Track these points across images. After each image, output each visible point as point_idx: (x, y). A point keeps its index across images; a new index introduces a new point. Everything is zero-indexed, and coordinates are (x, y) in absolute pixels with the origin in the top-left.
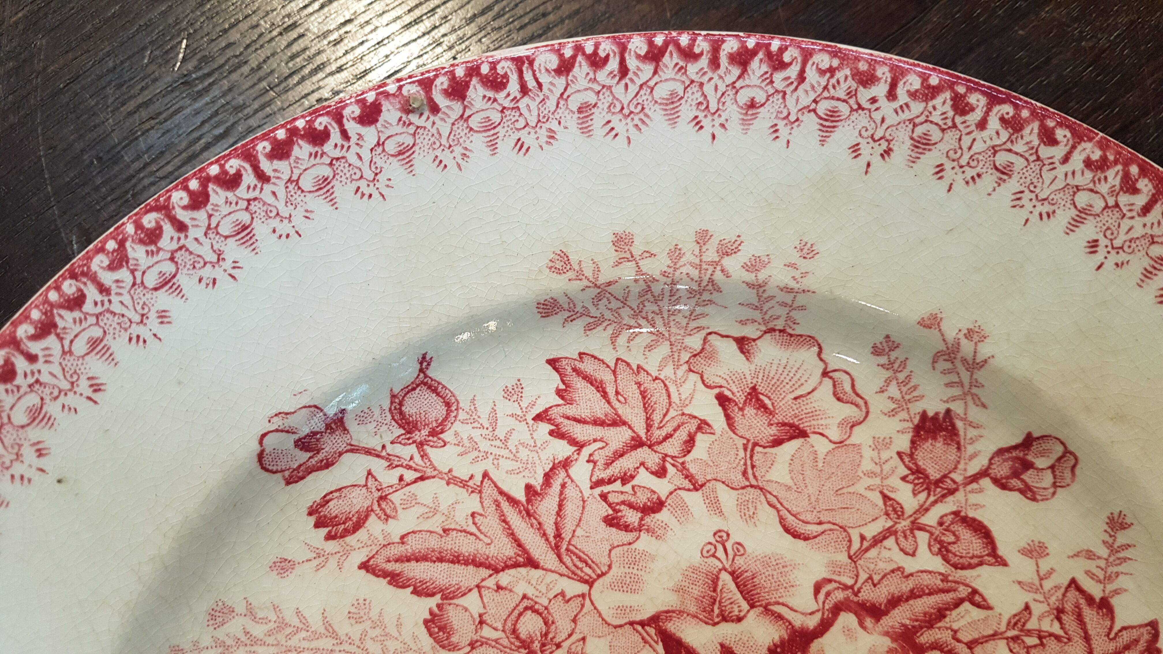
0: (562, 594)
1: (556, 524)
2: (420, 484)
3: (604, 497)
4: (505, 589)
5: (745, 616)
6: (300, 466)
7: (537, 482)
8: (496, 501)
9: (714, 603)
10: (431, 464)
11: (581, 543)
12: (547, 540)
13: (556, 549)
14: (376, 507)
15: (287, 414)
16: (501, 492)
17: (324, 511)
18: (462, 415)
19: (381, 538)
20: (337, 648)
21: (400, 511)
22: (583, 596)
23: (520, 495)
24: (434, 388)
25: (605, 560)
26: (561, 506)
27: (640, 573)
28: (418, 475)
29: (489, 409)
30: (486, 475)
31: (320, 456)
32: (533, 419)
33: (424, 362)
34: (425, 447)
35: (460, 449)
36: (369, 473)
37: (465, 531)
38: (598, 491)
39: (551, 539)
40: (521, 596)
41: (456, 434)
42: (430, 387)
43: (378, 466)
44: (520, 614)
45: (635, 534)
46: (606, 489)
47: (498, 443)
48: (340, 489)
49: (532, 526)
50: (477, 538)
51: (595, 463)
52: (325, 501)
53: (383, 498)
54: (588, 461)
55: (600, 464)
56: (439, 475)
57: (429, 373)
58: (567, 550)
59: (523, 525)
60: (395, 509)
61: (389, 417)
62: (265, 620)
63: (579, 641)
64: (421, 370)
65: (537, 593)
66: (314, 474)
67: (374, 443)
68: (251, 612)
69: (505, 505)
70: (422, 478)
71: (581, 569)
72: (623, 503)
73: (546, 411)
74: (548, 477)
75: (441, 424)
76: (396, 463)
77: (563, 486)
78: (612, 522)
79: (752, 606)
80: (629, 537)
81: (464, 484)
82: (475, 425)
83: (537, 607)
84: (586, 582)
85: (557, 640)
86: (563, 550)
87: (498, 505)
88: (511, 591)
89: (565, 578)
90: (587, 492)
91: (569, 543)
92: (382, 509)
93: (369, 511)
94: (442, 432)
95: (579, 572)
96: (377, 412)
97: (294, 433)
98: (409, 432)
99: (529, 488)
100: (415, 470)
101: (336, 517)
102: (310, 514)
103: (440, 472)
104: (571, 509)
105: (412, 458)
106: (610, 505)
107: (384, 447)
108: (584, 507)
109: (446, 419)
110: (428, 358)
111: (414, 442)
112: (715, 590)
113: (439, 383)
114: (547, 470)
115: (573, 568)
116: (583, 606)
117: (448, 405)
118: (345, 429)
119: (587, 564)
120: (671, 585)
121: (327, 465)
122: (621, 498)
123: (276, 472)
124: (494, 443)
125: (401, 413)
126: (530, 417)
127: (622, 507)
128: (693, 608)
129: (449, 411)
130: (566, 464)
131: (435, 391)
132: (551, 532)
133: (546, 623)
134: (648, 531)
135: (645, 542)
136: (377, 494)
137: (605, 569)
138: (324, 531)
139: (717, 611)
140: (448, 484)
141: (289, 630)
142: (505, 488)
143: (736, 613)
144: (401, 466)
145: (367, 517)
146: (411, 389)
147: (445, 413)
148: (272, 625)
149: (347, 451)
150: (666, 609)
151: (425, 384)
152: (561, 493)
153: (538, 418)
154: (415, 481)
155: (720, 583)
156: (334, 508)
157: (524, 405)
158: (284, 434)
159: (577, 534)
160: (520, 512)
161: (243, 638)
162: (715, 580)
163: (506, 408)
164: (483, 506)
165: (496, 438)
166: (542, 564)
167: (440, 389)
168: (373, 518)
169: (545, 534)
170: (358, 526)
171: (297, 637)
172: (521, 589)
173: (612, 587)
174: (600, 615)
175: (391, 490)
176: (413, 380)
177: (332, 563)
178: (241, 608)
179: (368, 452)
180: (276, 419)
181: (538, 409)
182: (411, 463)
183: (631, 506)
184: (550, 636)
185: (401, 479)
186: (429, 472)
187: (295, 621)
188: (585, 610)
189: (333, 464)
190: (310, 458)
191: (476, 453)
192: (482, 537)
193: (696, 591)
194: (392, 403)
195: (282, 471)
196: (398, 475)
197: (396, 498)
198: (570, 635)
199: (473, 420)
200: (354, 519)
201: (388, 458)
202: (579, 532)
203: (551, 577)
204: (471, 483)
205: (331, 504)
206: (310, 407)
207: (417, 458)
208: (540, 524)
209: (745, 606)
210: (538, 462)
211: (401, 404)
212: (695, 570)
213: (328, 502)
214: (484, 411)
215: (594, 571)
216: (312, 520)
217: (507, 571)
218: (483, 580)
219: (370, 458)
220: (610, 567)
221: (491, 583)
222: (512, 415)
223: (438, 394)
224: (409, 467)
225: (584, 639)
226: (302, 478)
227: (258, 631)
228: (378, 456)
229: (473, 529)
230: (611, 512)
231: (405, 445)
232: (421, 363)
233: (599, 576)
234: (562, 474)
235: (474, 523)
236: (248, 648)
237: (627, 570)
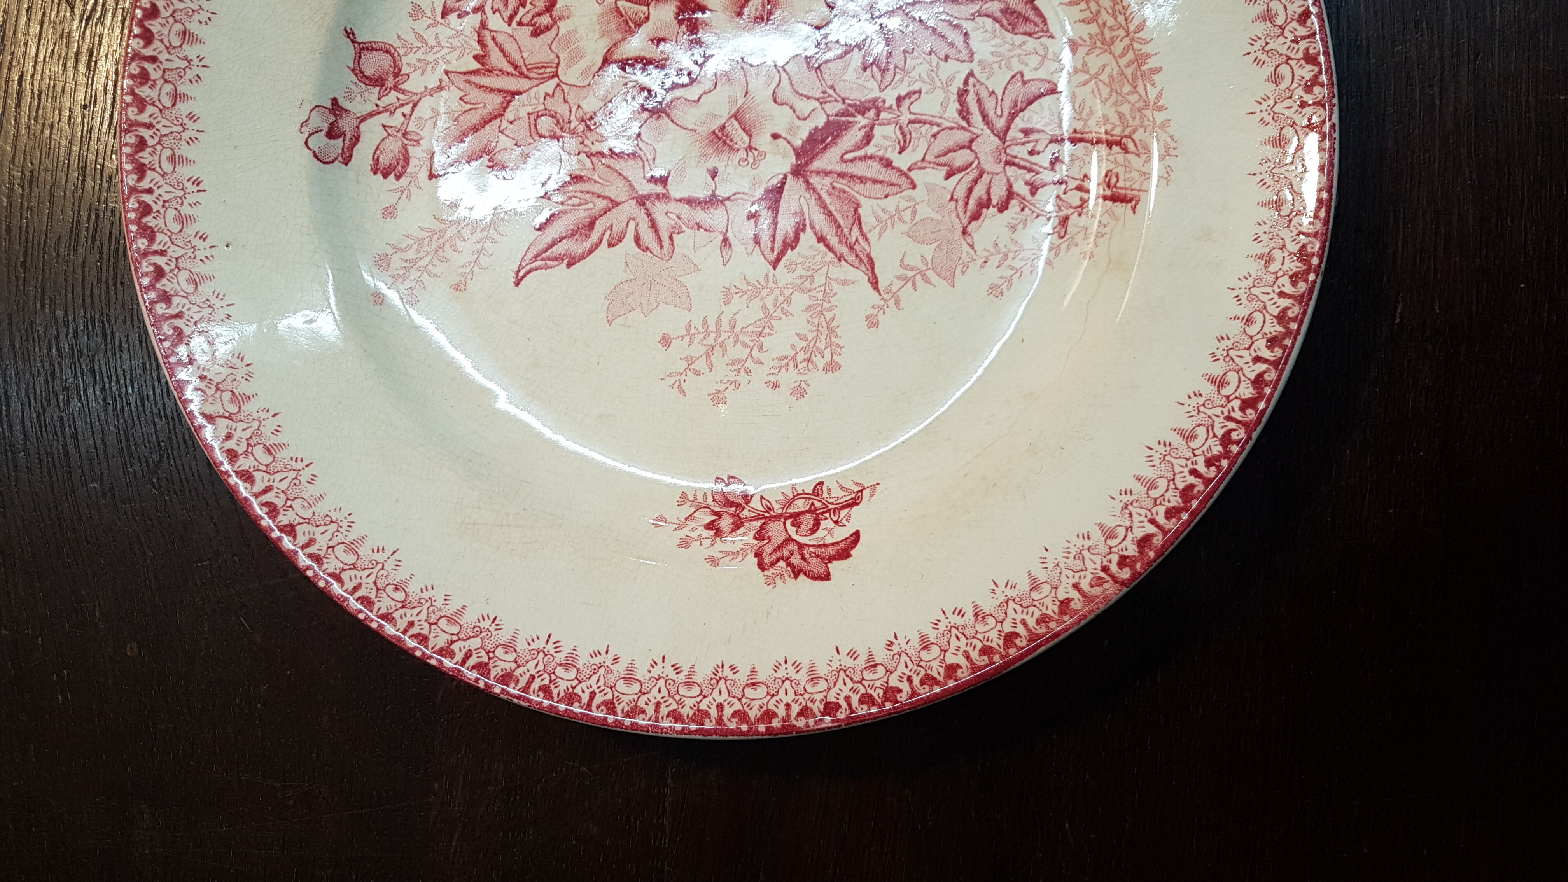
0: (547, 94)
1: (509, 62)
2: (417, 109)
3: (520, 24)
4: (515, 120)
5: (649, 14)
6: (343, 149)
7: (478, 49)
8: (466, 81)
9: (628, 23)
10: (412, 93)
11: (531, 60)
12: (512, 75)
13: (522, 75)
14: (406, 142)
15: (306, 122)
16: (465, 73)
17: (381, 166)
18: (402, 52)
19: (425, 155)
20: (460, 228)
21: (419, 131)
22: (558, 85)
23: (476, 66)
24: (370, 47)
25: (553, 56)
26: (502, 51)
27: (576, 45)
28: (411, 105)
29: (412, 35)
30: (447, 73)
31: (348, 136)
32: (442, 18)
33: (349, 34)
34: (400, 87)
35: (419, 72)
36: (384, 126)
37: (466, 111)
38: (514, 24)
39: (514, 72)
40: (526, 116)
41: (409, 65)
42: (368, 49)
43: (384, 118)
44: (535, 125)
45: (555, 27)
46: (517, 18)
47: (436, 49)
48: (377, 148)
49: (497, 75)
50: (475, 109)
51: (498, 10)
52: (376, 161)
53: (405, 134)
54: (494, 13)
55: (502, 8)
56: (422, 95)
57: (358, 40)
58: (528, 70)
59: (493, 79)
60: (417, 134)
61: (363, 85)
62: (409, 247)
63: (577, 109)
64: (353, 42)
65: (533, 107)
66: (355, 150)
67: (370, 107)
68: (397, 249)
69: (473, 78)
70: (415, 105)
71: (545, 73)
72: (533, 17)
73: (444, 7)
74: (481, 42)
75: (395, 67)
76: (392, 109)
77: (494, 39)
78: (536, 33)
79: (648, 5)
80: (553, 32)
81: (440, 88)
82: (414, 50)
83: (540, 114)
84: (553, 77)
85: (566, 120)
86: (526, 72)
87: (469, 82)
88: (519, 119)
89: (541, 86)
90: (509, 30)
91: (526, 66)
92: (411, 140)
93: (405, 147)
94: (400, 70)
95: (545, 75)
96: (353, 87)
97: (321, 131)
98: (382, 86)
99: (476, 57)
100: (407, 104)
101: (391, 164)
102: (375, 173)
103: (422, 93)
104: (510, 47)
105: (398, 99)
106: (528, 25)
107: (377, 105)
108: (515, 40)
109: (395, 61)
110: (349, 31)
111: (391, 89)
112: (622, 16)
113: (370, 42)
114: (477, 39)
115: (540, 76)
116: (563, 90)
117: (388, 52)
118: (346, 111)
119: (545, 67)
120: (597, 36)
121: (357, 139)
122: (530, 15)
123: (333, 162)
124: (434, 51)
125: (367, 77)
126: (439, 19)
127: (535, 20)
128: (619, 36)
129: (392, 55)
130: (483, 25)
131: (372, 49)
132: (510, 69)
133: (553, 117)
134: (560, 19)
135: (564, 27)
136: (400, 135)
137: (556, 61)
138: (392, 177)
139: (632, 26)
140: (431, 95)
141: (426, 242)
142: (464, 70)
143: (643, 17)
144: (397, 108)
145: (406, 150)
146: (358, 58)
147: (390, 58)
148: (415, 246)
149: (360, 123)
150: (606, 50)
151: (363, 49)
152: (497, 44)
153: (444, 15)
154: (413, 109)
155: (622, 9)
156: (384, 160)
157: (429, 14)
158: (316, 135)
159: (525, 57)
160: (484, 74)
161: (406, 265)
162: (617, 10)
163: (421, 25)
164: (462, 90)
165: (433, 47)
166: (521, 89)
167: (374, 46)
168: (410, 149)
169: (508, 74)
170: (407, 160)
171: (434, 241)
172: (523, 113)
173: (569, 66)
174: (576, 86)
175: (405, 126)
176: (354, 52)
177: (413, 189)
178: (390, 251)
179: (372, 115)
180: (303, 129)
181: (439, 10)
182: (401, 102)
183: (539, 14)
184: (561, 121)
185: (404, 115)
186: (415, 98)
187: (425, 234)
188: (566, 91)
189: (359, 136)
190: (344, 141)
191: (430, 66)
192: (477, 106)
193: (613, 26)
194: (356, 75)
195: (336, 159)
196: (400, 115)
197: (411, 127)
198: (570, 111)
199: (410, 49)
200: (401, 157)
201: (385, 110)
202: (525, 55)
203: (533, 92)
204: (444, 84)
205: (381, 159)
206: (314, 109)
207: (401, 96)
208: (501, 70)
209: (645, 9)
210: (467, 39)
211: (362, 72)
212: (602, 15)
213: (378, 160)
214: (411, 38)
215: (552, 67)
216: (379, 176)
217: (507, 111)
218: (499, 127)
219: (375, 117)
220: (558, 57)
221: (505, 124)
222: (429, 27)
223: (376, 50)
224: (402, 105)
225: (579, 106)
226: (351, 156)
227: (411, 254)
228: (379, 113)
229: (469, 107)
230: (531, 28)
231: (387, 95)
232: (349, 37)
233: (557, 67)
234: (487, 33)
235: (466, 103)
236: (415, 267)
237: (568, 50)
